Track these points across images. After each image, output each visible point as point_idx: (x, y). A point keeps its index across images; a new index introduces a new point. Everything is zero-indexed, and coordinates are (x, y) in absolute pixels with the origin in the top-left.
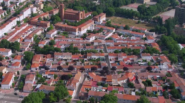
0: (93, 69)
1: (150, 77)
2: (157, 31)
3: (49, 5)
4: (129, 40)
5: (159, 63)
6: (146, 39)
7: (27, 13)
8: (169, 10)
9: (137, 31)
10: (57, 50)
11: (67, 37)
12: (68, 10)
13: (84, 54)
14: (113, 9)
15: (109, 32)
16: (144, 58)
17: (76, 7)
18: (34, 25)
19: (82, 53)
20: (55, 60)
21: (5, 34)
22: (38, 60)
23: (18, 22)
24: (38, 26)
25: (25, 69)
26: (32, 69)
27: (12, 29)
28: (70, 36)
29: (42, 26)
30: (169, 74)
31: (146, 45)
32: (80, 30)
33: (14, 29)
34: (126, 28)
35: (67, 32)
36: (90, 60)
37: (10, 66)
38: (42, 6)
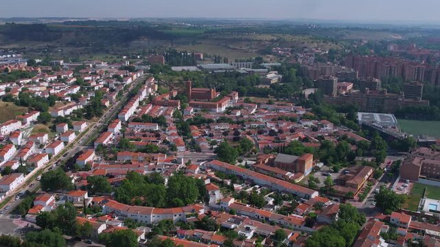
1: (319, 135)
2: (305, 105)
3: (162, 86)
5: (322, 126)
6: (296, 111)
7: (144, 94)
11: (208, 113)
12: (195, 89)
15: (251, 108)
19: (238, 123)
20: (213, 130)
21: (135, 113)
23: (140, 103)
24: (166, 106)
28: (211, 112)
30: (336, 133)
32: (220, 106)
33: (140, 109)
38: (156, 87)
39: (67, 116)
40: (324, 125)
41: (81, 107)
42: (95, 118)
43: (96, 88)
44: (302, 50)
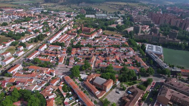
0: (100, 55)
1: (126, 58)
2: (126, 37)
3: (75, 25)
4: (114, 41)
5: (129, 51)
6: (121, 40)
7: (66, 29)
8: (130, 27)
9: (117, 37)
10: (82, 46)
11: (86, 40)
12: (85, 28)
13: (95, 47)
14: (105, 27)
15: (104, 37)
16: (122, 49)
17: (88, 26)
18: (69, 35)
19: (94, 47)
20: (82, 51)
21: (57, 39)
22: (74, 51)
23: (62, 33)
24: (72, 35)
25: (68, 55)
26: (72, 55)
27: (60, 36)
28: (87, 39)
29: (74, 35)
30: (134, 56)
31: (122, 43)
32: (91, 36)
33: (61, 37)
34: (112, 36)
35: (86, 38)
36: (98, 50)
37: (61, 54)
38: (72, 26)
39: (27, 41)
40: (130, 51)
41: (35, 37)
42: (39, 41)
43: (50, 26)
44: (134, 9)
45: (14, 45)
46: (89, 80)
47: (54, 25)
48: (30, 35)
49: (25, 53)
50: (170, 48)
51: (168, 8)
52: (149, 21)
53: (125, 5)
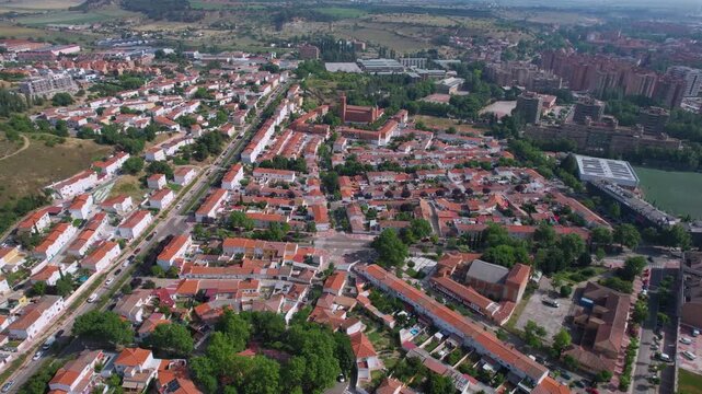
0: (440, 194)
1: (526, 200)
2: (499, 135)
3: (309, 99)
4: (461, 148)
5: (527, 179)
6: (486, 147)
7: (283, 113)
8: (493, 102)
9: (468, 135)
10: (369, 168)
11: (366, 148)
12: (349, 107)
13: (412, 171)
14: (415, 104)
15: (424, 138)
16: (501, 174)
17: (356, 101)
18: (303, 132)
19: (407, 171)
20: (371, 183)
21: (267, 147)
22: (347, 186)
23: (277, 128)
24: (312, 133)
25: (330, 200)
26: (344, 199)
27: (272, 139)
28: (371, 146)
29: (319, 133)
30: (549, 195)
31: (492, 155)
32: (384, 136)
33: (275, 140)
34: (451, 131)
35: (364, 141)
36: (424, 181)
37: (308, 197)
38: (301, 101)
39: (169, 158)
40: (531, 179)
41: (192, 141)
42: (210, 158)
43: (222, 103)
44: (486, 41)
45: (133, 172)
46: (448, 273)
47: (235, 100)
48: (170, 135)
49: (178, 199)
50: (651, 166)
51: (592, 38)
52: (554, 81)
53: (449, 27)
